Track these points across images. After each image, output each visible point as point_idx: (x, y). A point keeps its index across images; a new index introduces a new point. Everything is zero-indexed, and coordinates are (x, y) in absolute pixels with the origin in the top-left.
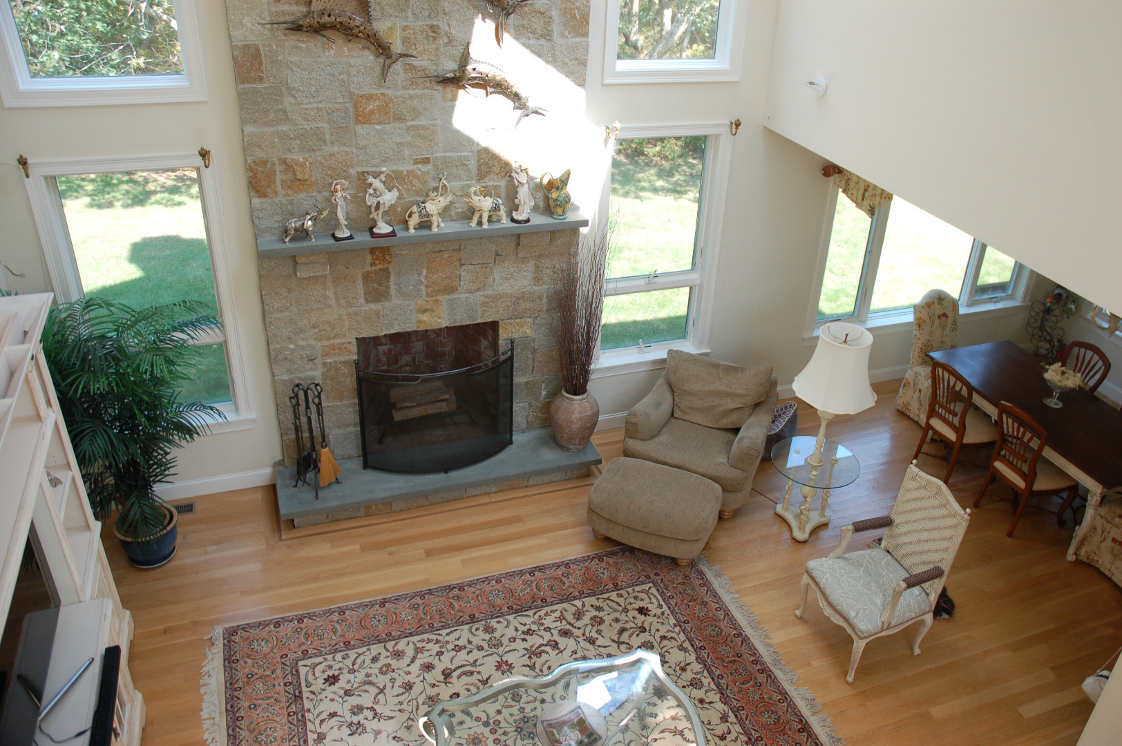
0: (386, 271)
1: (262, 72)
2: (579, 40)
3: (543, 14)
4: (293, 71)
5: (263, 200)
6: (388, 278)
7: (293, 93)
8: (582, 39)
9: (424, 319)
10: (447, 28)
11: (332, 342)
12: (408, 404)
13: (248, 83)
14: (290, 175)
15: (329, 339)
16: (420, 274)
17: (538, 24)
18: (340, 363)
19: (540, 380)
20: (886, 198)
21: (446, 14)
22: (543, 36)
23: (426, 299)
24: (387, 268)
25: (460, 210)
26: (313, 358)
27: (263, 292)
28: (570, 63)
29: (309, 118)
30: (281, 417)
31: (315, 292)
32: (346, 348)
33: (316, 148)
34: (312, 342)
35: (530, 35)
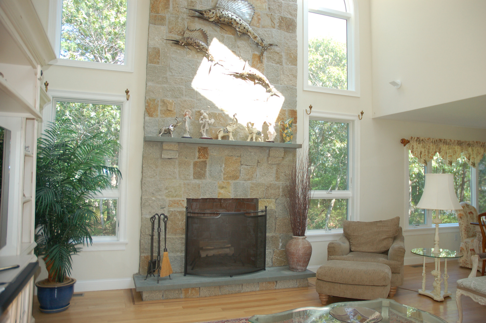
0: (205, 162)
1: (159, 60)
2: (293, 66)
3: (278, 53)
4: (172, 61)
5: (151, 118)
6: (206, 166)
7: (172, 70)
8: (295, 67)
9: (222, 192)
10: (239, 53)
11: (174, 199)
12: (209, 248)
13: (153, 63)
14: (165, 108)
15: (173, 197)
16: (221, 166)
17: (276, 58)
18: (177, 212)
19: (279, 236)
20: (430, 158)
21: (239, 48)
22: (278, 63)
23: (223, 181)
24: (206, 161)
25: (242, 136)
26: (163, 207)
27: (144, 165)
28: (290, 76)
29: (177, 83)
30: (142, 241)
31: (169, 169)
32: (181, 204)
33: (178, 97)
34: (165, 197)
35: (273, 61)
